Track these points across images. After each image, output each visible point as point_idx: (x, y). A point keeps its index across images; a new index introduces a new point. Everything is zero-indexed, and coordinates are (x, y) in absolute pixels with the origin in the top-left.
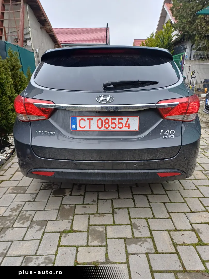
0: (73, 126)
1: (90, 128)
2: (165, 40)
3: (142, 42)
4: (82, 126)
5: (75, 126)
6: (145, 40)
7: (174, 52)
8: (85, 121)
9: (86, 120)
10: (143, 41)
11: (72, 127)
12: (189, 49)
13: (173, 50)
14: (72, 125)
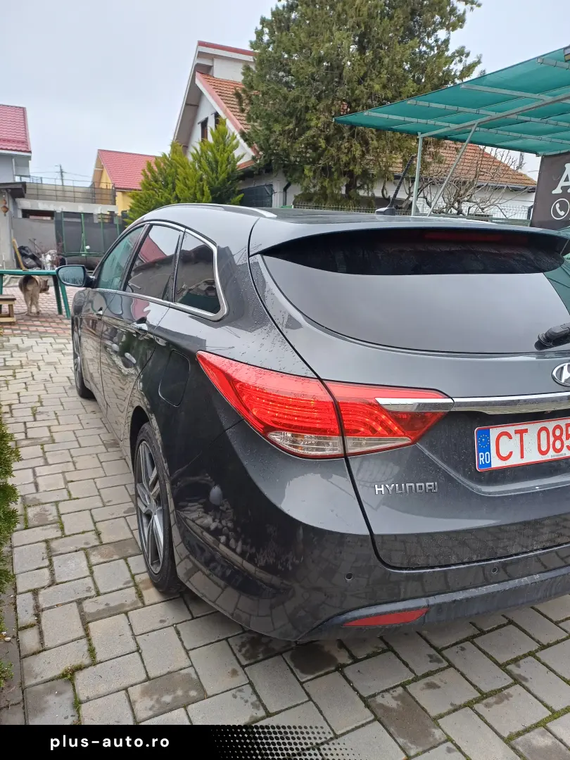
0: (482, 457)
1: (522, 457)
2: (221, 167)
3: (149, 164)
4: (504, 453)
5: (487, 455)
6: (156, 157)
7: (242, 198)
8: (510, 437)
9: (512, 433)
10: (149, 159)
11: (481, 459)
12: (278, 195)
13: (240, 192)
14: (480, 454)
